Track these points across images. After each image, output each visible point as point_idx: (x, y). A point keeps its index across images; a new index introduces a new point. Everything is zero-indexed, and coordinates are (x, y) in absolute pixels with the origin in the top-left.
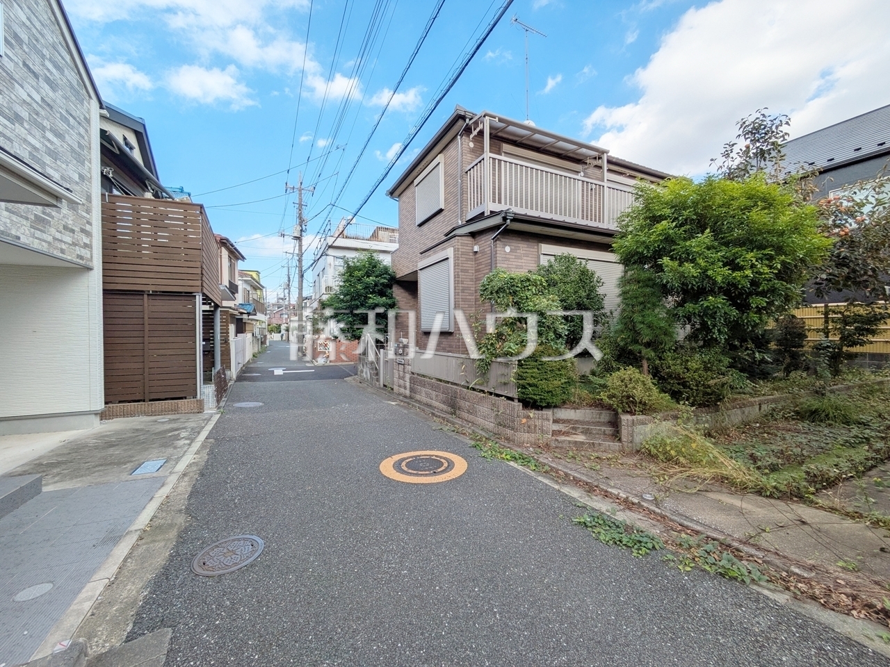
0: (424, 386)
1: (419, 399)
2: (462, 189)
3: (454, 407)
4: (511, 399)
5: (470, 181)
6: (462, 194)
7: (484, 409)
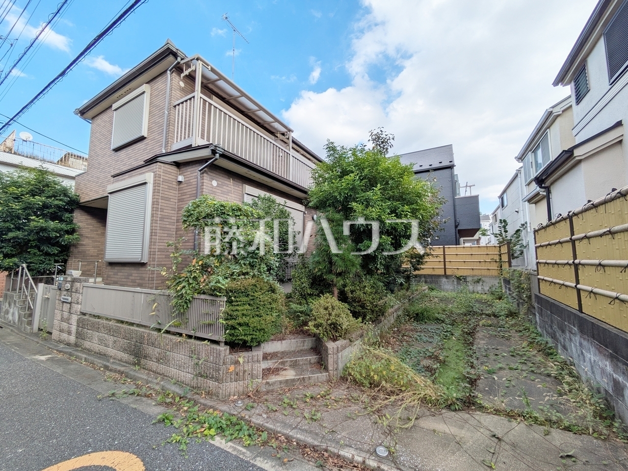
0: (98, 330)
1: (88, 347)
2: (169, 120)
3: (138, 354)
4: (217, 342)
5: (178, 116)
6: (168, 125)
7: (180, 356)
